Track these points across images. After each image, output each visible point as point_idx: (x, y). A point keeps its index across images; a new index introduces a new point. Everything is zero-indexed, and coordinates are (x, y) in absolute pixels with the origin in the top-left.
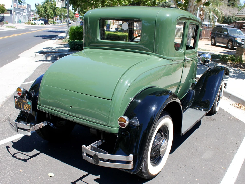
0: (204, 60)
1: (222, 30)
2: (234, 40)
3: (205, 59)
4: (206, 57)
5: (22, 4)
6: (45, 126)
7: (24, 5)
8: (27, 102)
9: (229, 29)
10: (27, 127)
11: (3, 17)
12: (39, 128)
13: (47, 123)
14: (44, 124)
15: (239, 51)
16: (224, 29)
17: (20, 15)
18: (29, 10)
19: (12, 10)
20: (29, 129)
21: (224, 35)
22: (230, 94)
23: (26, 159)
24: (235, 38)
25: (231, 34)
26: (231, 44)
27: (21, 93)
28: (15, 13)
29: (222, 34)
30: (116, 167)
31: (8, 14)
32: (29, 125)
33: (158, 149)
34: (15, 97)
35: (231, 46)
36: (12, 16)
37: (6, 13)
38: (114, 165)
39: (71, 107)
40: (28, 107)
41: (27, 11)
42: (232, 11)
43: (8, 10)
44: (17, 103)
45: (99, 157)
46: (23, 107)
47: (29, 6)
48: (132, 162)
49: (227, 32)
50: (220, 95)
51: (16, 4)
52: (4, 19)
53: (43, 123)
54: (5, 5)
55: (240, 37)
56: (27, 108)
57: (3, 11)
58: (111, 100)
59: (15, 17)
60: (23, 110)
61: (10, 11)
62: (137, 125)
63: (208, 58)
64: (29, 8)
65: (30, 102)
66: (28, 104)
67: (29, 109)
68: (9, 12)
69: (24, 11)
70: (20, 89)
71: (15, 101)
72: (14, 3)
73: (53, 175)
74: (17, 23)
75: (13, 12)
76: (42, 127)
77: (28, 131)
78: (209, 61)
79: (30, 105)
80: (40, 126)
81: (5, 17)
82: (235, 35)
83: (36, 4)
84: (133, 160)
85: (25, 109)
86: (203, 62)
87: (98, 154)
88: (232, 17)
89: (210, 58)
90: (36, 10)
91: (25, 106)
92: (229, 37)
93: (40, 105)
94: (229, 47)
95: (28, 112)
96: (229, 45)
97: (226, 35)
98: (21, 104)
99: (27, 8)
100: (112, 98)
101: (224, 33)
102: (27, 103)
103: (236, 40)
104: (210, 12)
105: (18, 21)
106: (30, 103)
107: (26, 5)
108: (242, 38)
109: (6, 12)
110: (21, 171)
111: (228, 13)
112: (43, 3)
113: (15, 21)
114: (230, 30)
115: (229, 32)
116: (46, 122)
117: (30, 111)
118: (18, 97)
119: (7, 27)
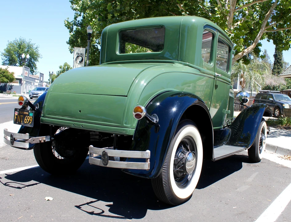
0: (241, 99)
1: (267, 97)
2: (281, 107)
3: (243, 98)
4: (243, 96)
5: (34, 73)
6: (47, 142)
7: (36, 75)
8: (29, 113)
9: (274, 94)
10: (26, 136)
11: (11, 86)
12: (39, 142)
13: (50, 139)
14: (47, 139)
15: (286, 113)
16: (268, 95)
17: (31, 85)
18: (42, 80)
19: (22, 79)
20: (27, 138)
21: (269, 102)
22: (276, 146)
23: (21, 187)
24: (282, 104)
25: (277, 101)
26: (278, 111)
27: (23, 102)
28: (25, 82)
29: (267, 100)
30: (129, 167)
31: (17, 83)
32: (28, 134)
33: (183, 164)
34: (16, 110)
35: (278, 114)
36: (21, 85)
37: (14, 83)
38: (126, 165)
39: (80, 111)
40: (29, 120)
41: (38, 81)
42: (278, 80)
43: (17, 79)
44: (17, 116)
45: (109, 155)
46: (23, 120)
47: (42, 75)
48: (149, 160)
49: (273, 98)
50: (263, 139)
51: (27, 72)
52: (12, 90)
53: (45, 137)
54: (14, 73)
55: (287, 103)
56: (27, 121)
57: (12, 80)
58: (127, 96)
59: (25, 87)
60: (23, 124)
61: (20, 80)
62: (156, 121)
63: (247, 97)
64: (42, 78)
65: (33, 112)
66: (30, 116)
67: (30, 121)
68: (18, 81)
69: (36, 81)
70: (23, 97)
71: (15, 114)
72: (25, 71)
73: (51, 199)
74: (26, 94)
75: (22, 81)
76: (43, 141)
77: (26, 142)
78: (247, 100)
79: (32, 117)
80: (40, 139)
81: (13, 87)
82: (282, 101)
83: (50, 72)
84: (149, 157)
85: (25, 123)
86: (240, 101)
87: (108, 152)
88: (278, 88)
89: (248, 97)
90: (50, 80)
91: (25, 119)
92: (275, 104)
93: (43, 117)
94: (277, 115)
95: (29, 126)
96: (276, 113)
97: (272, 102)
98: (21, 117)
99: (39, 77)
100: (128, 94)
101: (269, 99)
102: (28, 115)
103: (284, 107)
104: (251, 78)
105: (27, 92)
106: (31, 115)
107: (38, 75)
108: (290, 104)
109: (15, 81)
110: (10, 195)
111: (274, 82)
112: (59, 72)
113: (24, 91)
114: (276, 96)
115: (274, 98)
116: (49, 137)
117: (31, 125)
118: (19, 109)
119: (14, 96)
